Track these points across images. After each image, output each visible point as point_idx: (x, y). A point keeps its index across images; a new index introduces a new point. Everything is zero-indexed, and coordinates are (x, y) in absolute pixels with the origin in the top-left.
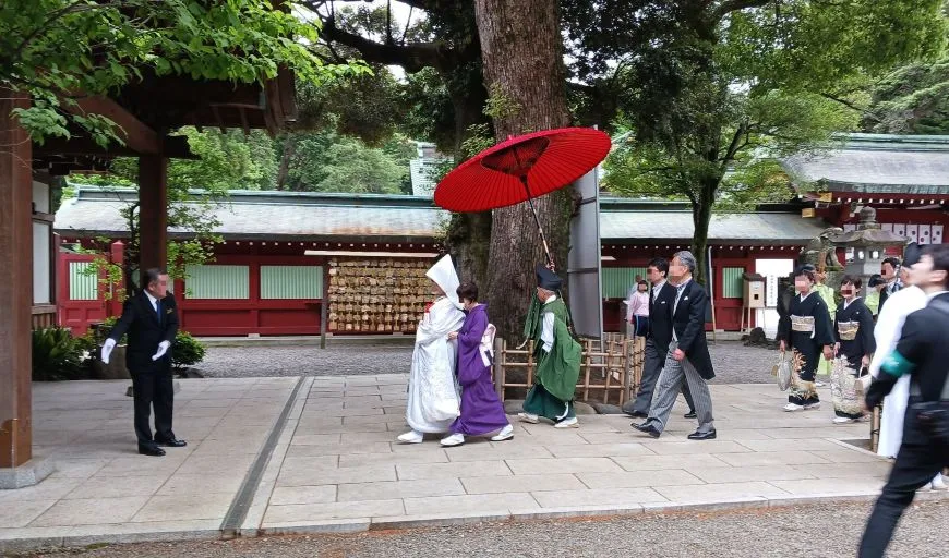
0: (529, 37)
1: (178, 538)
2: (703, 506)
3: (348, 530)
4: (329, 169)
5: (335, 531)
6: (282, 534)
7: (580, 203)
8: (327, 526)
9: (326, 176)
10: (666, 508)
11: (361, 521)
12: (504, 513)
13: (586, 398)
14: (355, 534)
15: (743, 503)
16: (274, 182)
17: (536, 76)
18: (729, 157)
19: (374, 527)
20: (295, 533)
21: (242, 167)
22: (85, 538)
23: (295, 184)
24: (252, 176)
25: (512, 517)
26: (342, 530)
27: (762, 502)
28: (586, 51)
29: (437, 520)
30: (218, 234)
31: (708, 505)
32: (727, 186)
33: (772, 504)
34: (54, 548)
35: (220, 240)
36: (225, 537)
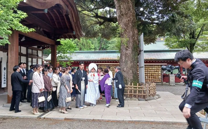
0: (126, 14)
1: (30, 118)
2: (138, 121)
3: (60, 119)
4: (109, 45)
5: (58, 119)
6: (48, 119)
7: (140, 51)
8: (57, 118)
9: (109, 47)
10: (129, 121)
11: (63, 118)
12: (92, 118)
13: (137, 97)
14: (62, 120)
15: (148, 121)
16: (98, 49)
17: (128, 23)
18: (198, 37)
19: (65, 119)
20: (51, 119)
21: (90, 46)
22: (15, 116)
23: (103, 49)
24: (92, 48)
25: (93, 119)
26: (59, 119)
27: (153, 121)
28: (159, 14)
29: (78, 119)
30: (72, 60)
31: (139, 121)
32: (199, 45)
33: (156, 122)
34: (10, 117)
35: (73, 61)
36: (38, 118)
